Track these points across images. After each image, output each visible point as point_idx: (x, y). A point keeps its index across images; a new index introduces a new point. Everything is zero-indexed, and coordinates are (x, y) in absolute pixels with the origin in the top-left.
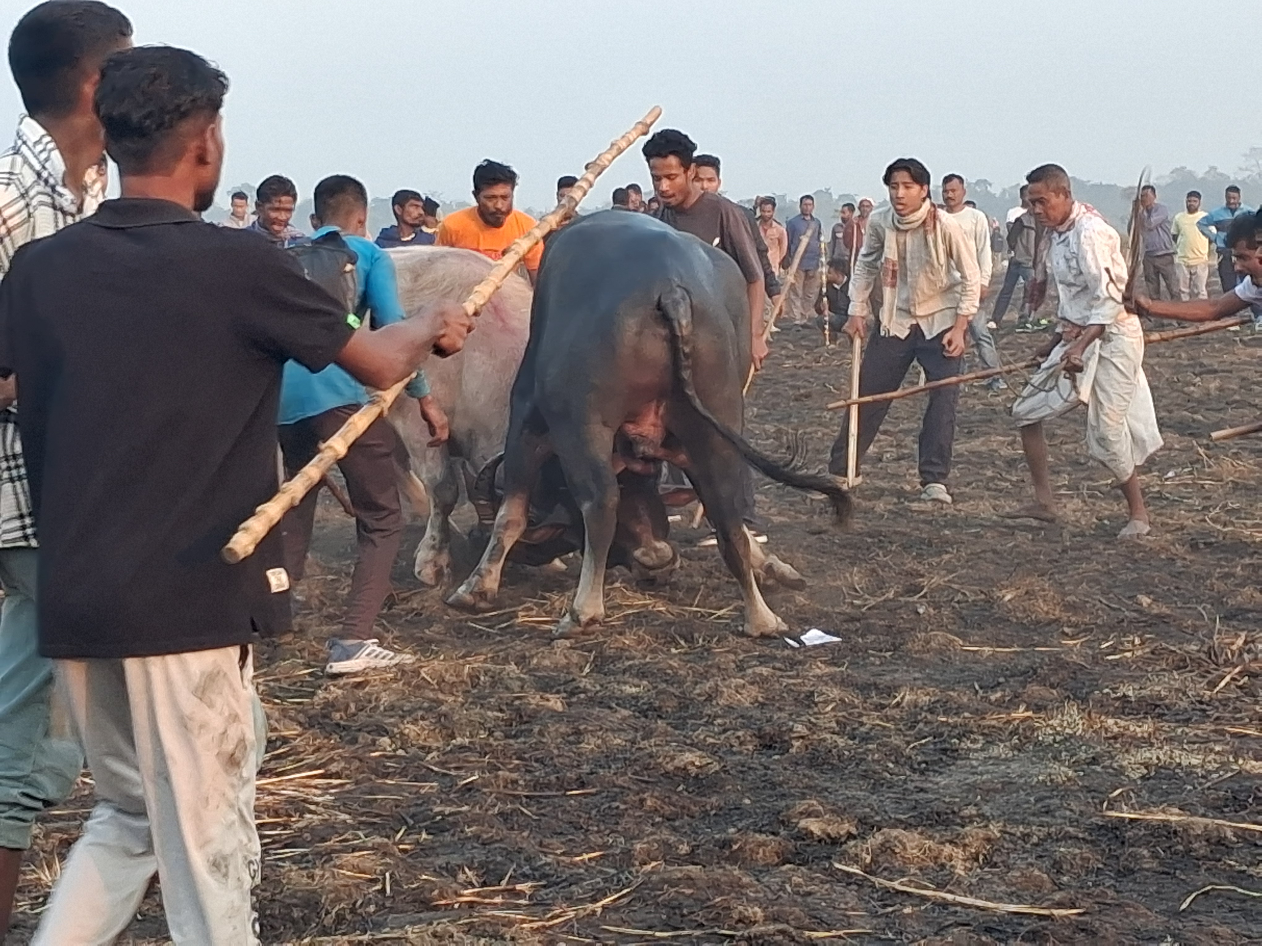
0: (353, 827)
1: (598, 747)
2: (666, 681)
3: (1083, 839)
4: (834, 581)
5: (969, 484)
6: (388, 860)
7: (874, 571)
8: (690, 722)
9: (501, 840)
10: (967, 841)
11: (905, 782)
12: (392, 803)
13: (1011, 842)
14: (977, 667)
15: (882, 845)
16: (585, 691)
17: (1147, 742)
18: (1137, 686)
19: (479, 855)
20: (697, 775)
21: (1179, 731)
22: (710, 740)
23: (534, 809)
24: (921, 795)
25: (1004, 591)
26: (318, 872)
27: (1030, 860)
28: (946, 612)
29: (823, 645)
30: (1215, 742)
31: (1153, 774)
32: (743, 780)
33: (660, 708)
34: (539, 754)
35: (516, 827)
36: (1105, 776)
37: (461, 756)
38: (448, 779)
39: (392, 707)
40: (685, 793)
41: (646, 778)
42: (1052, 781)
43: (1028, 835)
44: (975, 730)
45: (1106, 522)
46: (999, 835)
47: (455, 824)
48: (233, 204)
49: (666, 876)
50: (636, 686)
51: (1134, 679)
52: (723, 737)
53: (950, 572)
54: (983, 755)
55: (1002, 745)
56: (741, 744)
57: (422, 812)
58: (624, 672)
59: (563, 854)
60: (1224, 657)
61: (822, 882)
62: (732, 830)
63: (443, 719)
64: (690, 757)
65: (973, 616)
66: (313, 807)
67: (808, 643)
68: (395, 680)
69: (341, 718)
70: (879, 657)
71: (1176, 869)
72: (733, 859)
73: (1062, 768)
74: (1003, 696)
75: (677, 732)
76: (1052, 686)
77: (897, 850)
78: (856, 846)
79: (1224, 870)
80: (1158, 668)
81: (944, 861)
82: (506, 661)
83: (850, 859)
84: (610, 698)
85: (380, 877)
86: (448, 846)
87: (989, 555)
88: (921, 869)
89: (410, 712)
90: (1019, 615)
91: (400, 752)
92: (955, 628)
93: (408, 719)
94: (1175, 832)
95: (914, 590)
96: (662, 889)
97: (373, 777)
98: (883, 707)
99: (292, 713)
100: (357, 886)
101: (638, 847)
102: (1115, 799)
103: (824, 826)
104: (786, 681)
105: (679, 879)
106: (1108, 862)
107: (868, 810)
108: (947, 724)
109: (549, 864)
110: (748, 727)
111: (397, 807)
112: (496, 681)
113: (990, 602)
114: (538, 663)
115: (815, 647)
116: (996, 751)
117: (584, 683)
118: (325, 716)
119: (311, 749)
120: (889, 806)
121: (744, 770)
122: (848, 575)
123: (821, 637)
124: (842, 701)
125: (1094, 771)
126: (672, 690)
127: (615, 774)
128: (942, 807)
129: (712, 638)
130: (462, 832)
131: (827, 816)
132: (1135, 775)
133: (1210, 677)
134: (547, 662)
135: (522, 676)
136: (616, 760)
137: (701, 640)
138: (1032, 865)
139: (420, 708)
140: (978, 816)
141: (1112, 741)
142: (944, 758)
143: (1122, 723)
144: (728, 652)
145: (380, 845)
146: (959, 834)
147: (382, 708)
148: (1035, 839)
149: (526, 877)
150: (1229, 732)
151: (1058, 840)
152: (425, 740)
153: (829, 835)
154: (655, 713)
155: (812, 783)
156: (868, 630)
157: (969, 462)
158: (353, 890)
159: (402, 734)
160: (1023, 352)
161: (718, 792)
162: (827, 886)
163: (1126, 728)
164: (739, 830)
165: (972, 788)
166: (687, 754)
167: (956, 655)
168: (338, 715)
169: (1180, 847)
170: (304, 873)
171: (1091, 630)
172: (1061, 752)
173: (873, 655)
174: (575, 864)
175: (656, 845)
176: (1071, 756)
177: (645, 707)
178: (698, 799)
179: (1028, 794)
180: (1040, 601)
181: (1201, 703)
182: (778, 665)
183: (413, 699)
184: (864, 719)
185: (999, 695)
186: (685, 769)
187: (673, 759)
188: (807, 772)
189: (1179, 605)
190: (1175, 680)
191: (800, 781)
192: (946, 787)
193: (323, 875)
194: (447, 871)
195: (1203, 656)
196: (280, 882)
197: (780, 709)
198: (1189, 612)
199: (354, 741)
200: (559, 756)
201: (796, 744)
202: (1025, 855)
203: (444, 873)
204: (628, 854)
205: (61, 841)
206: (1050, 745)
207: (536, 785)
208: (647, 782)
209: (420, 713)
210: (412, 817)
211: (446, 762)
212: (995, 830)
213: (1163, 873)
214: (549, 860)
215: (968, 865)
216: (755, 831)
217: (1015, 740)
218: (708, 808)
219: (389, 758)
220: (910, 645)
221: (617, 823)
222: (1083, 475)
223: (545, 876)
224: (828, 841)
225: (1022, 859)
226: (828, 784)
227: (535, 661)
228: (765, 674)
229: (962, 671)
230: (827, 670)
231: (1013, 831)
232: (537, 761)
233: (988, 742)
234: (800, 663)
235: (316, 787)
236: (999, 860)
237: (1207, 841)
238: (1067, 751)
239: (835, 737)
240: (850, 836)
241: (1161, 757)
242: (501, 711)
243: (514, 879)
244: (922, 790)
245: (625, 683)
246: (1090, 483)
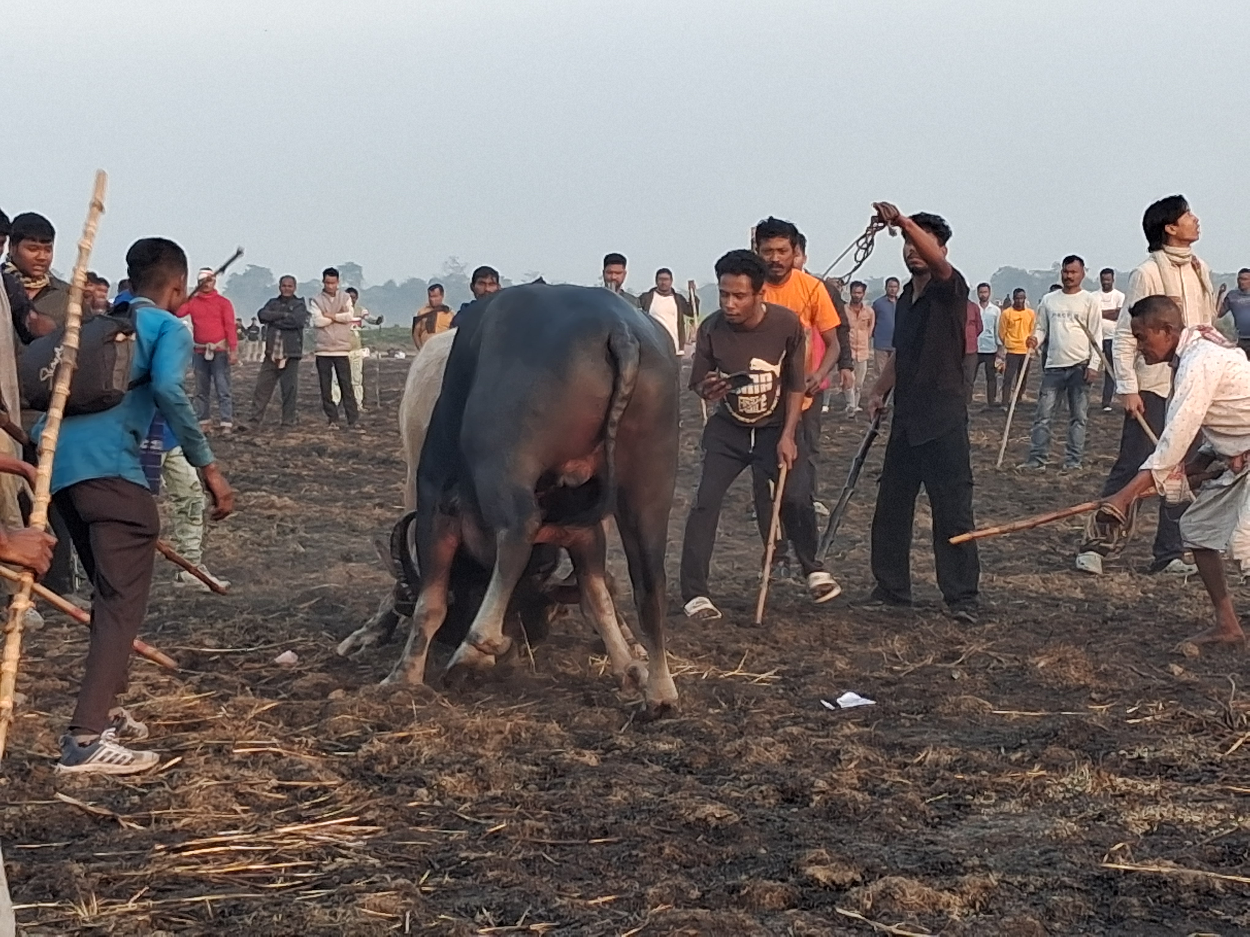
0: (381, 870)
1: (625, 799)
2: (700, 740)
3: (1078, 889)
4: (876, 646)
5: (1023, 557)
6: (409, 900)
7: (916, 638)
8: (719, 777)
9: (521, 884)
10: (965, 888)
11: (916, 835)
12: (421, 849)
13: (1009, 890)
14: (1003, 730)
15: (883, 891)
16: (620, 748)
17: (1153, 800)
18: (1152, 748)
19: (498, 897)
20: (716, 827)
21: (1185, 790)
22: (735, 794)
23: (557, 856)
24: (931, 847)
25: (1037, 659)
26: (341, 910)
27: (1024, 907)
28: (980, 677)
29: (857, 707)
30: (1219, 800)
31: (1155, 829)
32: (761, 831)
33: (691, 763)
34: (567, 805)
35: (537, 871)
36: (1110, 831)
37: (493, 806)
38: (477, 828)
39: (431, 761)
40: (705, 843)
41: (668, 829)
42: (1057, 835)
43: (1025, 885)
44: (989, 786)
45: (1151, 595)
46: (996, 883)
47: (478, 869)
48: (324, 281)
49: (673, 917)
50: (669, 743)
51: (1152, 742)
52: (747, 791)
53: (989, 640)
54: (992, 811)
55: (1013, 802)
56: (764, 798)
57: (448, 858)
58: (662, 730)
59: (580, 897)
60: (1239, 721)
61: (824, 926)
62: (744, 877)
63: (480, 772)
64: (712, 809)
65: (1005, 681)
66: (344, 852)
67: (843, 705)
68: (439, 735)
69: (383, 771)
70: (910, 720)
71: (1164, 917)
72: (741, 903)
73: (1069, 824)
74: (1023, 756)
75: (704, 787)
76: (1071, 747)
77: (897, 896)
78: (858, 892)
79: (1210, 919)
80: (1174, 731)
81: (941, 907)
82: (547, 719)
83: (852, 904)
84: (644, 754)
85: (401, 916)
86: (469, 888)
87: (1030, 625)
88: (918, 915)
89: (449, 765)
90: (1050, 681)
91: (437, 803)
92: (987, 693)
93: (447, 771)
94: (1165, 882)
95: (953, 656)
96: (667, 930)
97: (405, 824)
98: (906, 765)
99: (336, 765)
100: (377, 924)
101: (651, 891)
102: (1115, 853)
103: (829, 873)
104: (814, 740)
105: (686, 920)
106: (1099, 910)
107: (877, 860)
108: (963, 781)
109: (564, 906)
110: (773, 782)
111: (424, 852)
112: (536, 738)
113: (1023, 668)
114: (580, 721)
115: (850, 709)
116: (1007, 807)
117: (622, 740)
118: (367, 769)
119: (349, 798)
120: (900, 857)
121: (763, 821)
122: (889, 642)
123: (857, 700)
124: (866, 758)
125: (1099, 827)
126: (703, 747)
127: (638, 824)
128: (950, 858)
129: (751, 698)
130: (484, 875)
131: (834, 865)
132: (1138, 831)
133: (1224, 740)
134: (588, 721)
135: (562, 733)
136: (640, 811)
137: (739, 702)
138: (1025, 912)
139: (458, 762)
140: (981, 866)
141: (1119, 799)
142: (957, 812)
143: (1130, 782)
144: (765, 713)
145: (402, 886)
146: (957, 882)
147: (423, 761)
148: (1031, 889)
149: (541, 918)
150: (1233, 791)
151: (1053, 889)
152: (461, 791)
153: (833, 883)
154: (686, 770)
155: (828, 835)
156: (903, 693)
157: (1024, 537)
158: (374, 928)
159: (439, 785)
160: (1097, 433)
161: (736, 843)
162: (828, 929)
163: (1134, 786)
164: (751, 877)
165: (981, 840)
166: (708, 806)
167: (983, 718)
168: (380, 768)
169: (1170, 897)
170: (328, 911)
171: (1118, 696)
172: (1069, 808)
173: (905, 718)
174: (589, 907)
175: (668, 890)
176: (1080, 812)
177: (677, 763)
178: (715, 848)
179: (1034, 848)
180: (1073, 667)
181: (1212, 764)
182: (810, 725)
183: (453, 753)
184: (885, 776)
185: (1019, 755)
186: (705, 820)
187: (694, 810)
188: (823, 824)
189: (1209, 673)
190: (1189, 742)
191: (816, 832)
192: (956, 839)
193: (344, 914)
194: (466, 912)
195: (1219, 721)
196: (303, 919)
197: (806, 766)
198: (1216, 680)
199: (393, 791)
200: (586, 807)
201: (817, 798)
202: (1021, 902)
203: (463, 913)
204: (641, 897)
205: (101, 880)
206: (1061, 802)
207: (561, 833)
208: (669, 833)
209: (458, 766)
210: (440, 861)
211: (477, 812)
212: (993, 879)
213: (1151, 921)
214: (564, 902)
215: (965, 911)
216: (765, 878)
217: (1026, 797)
218: (724, 856)
219: (423, 807)
220: (940, 708)
221: (635, 869)
222: (1134, 551)
223: (558, 917)
224: (834, 888)
225: (1017, 906)
226: (842, 836)
227: (576, 719)
228: (795, 733)
229: (989, 733)
230: (855, 730)
231: (1010, 880)
232: (564, 811)
233: (1000, 798)
234: (833, 723)
235: (350, 833)
236: (995, 907)
237: (1196, 891)
238: (1075, 807)
239: (855, 793)
240: (854, 883)
241: (1165, 814)
242: (537, 765)
243: (530, 920)
244: (932, 842)
245: (659, 740)
246: (1139, 558)
